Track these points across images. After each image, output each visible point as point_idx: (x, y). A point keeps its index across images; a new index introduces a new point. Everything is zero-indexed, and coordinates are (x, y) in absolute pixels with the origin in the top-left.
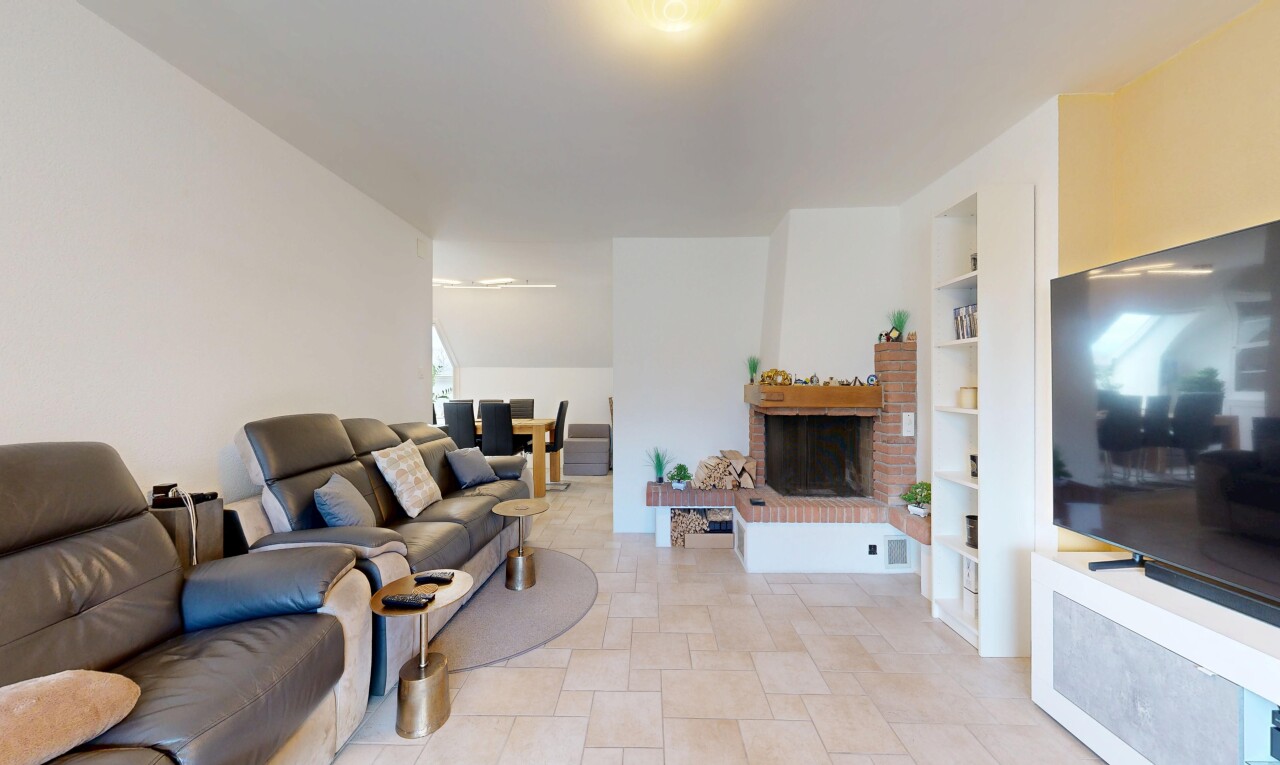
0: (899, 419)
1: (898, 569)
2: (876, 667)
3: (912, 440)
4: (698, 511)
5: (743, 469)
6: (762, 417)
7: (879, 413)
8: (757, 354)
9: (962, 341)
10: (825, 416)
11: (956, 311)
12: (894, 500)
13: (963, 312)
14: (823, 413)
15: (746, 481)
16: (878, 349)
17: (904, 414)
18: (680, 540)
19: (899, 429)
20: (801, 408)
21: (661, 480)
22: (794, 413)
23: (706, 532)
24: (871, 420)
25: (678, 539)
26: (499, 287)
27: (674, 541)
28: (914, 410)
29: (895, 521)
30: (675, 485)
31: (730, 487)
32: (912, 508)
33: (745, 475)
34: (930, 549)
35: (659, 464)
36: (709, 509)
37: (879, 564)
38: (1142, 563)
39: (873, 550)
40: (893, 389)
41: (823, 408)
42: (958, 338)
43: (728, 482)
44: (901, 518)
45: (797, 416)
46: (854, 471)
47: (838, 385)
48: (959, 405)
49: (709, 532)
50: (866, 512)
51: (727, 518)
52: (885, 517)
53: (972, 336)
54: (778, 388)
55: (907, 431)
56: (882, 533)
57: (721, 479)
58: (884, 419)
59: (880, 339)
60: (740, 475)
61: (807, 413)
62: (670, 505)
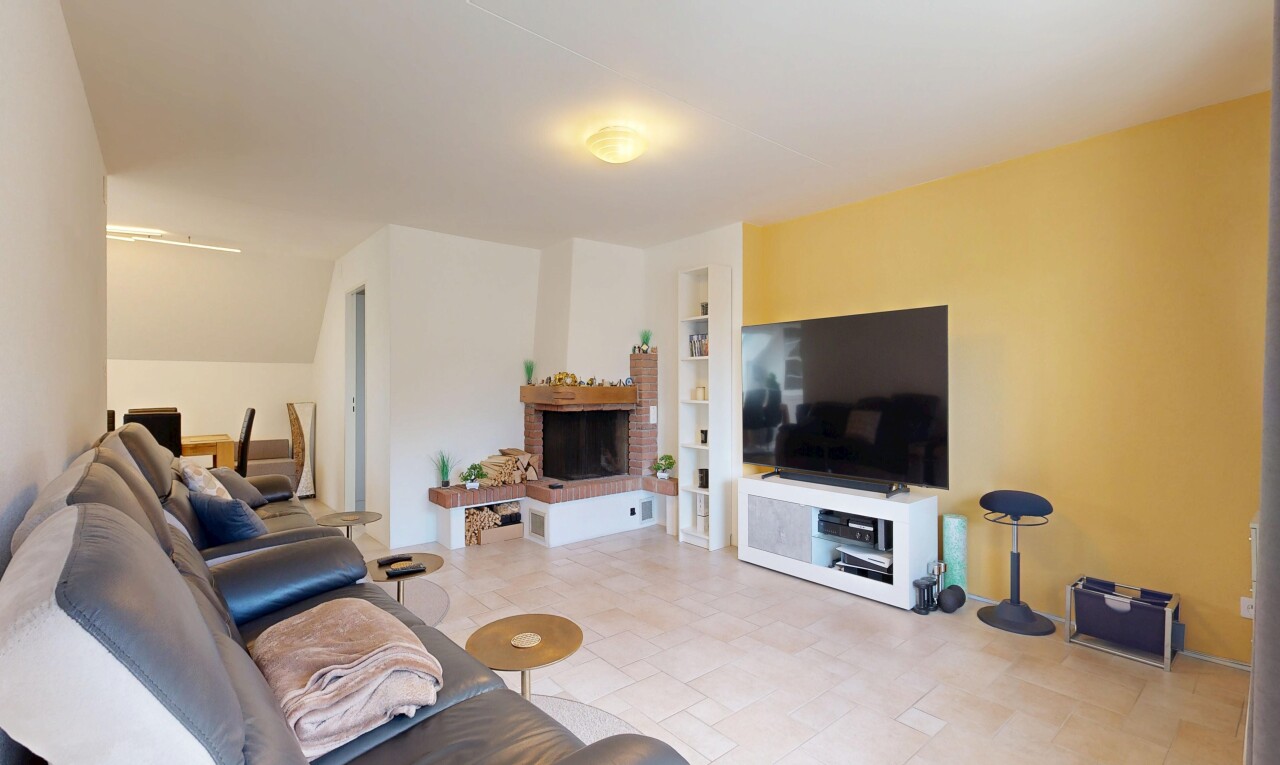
0: (648, 411)
1: (649, 523)
2: (667, 568)
3: (655, 426)
4: (491, 507)
5: (529, 464)
6: (541, 415)
7: (634, 407)
8: (530, 357)
9: (694, 358)
10: (601, 411)
11: (691, 337)
12: (646, 472)
13: (695, 338)
14: (599, 409)
15: (532, 475)
16: (633, 358)
17: (651, 407)
18: (474, 539)
19: (648, 418)
20: (584, 406)
21: (446, 484)
22: (580, 409)
23: (499, 526)
24: (627, 413)
25: (474, 537)
26: (132, 239)
27: (468, 543)
28: (656, 404)
29: (648, 487)
30: (470, 485)
31: (518, 481)
32: (660, 474)
33: (531, 468)
34: (678, 499)
35: (444, 468)
36: (499, 505)
37: (636, 522)
38: (778, 473)
39: (633, 512)
40: (645, 387)
41: (599, 405)
42: (692, 355)
43: (517, 477)
44: (653, 483)
45: (583, 411)
46: (609, 456)
47: (609, 386)
48: (695, 397)
49: (502, 525)
50: (629, 483)
51: (516, 510)
52: (640, 485)
53: (701, 355)
54: (570, 389)
55: (653, 421)
56: (636, 498)
57: (511, 474)
58: (639, 412)
59: (634, 351)
60: (526, 469)
61: (589, 409)
62: (462, 505)
